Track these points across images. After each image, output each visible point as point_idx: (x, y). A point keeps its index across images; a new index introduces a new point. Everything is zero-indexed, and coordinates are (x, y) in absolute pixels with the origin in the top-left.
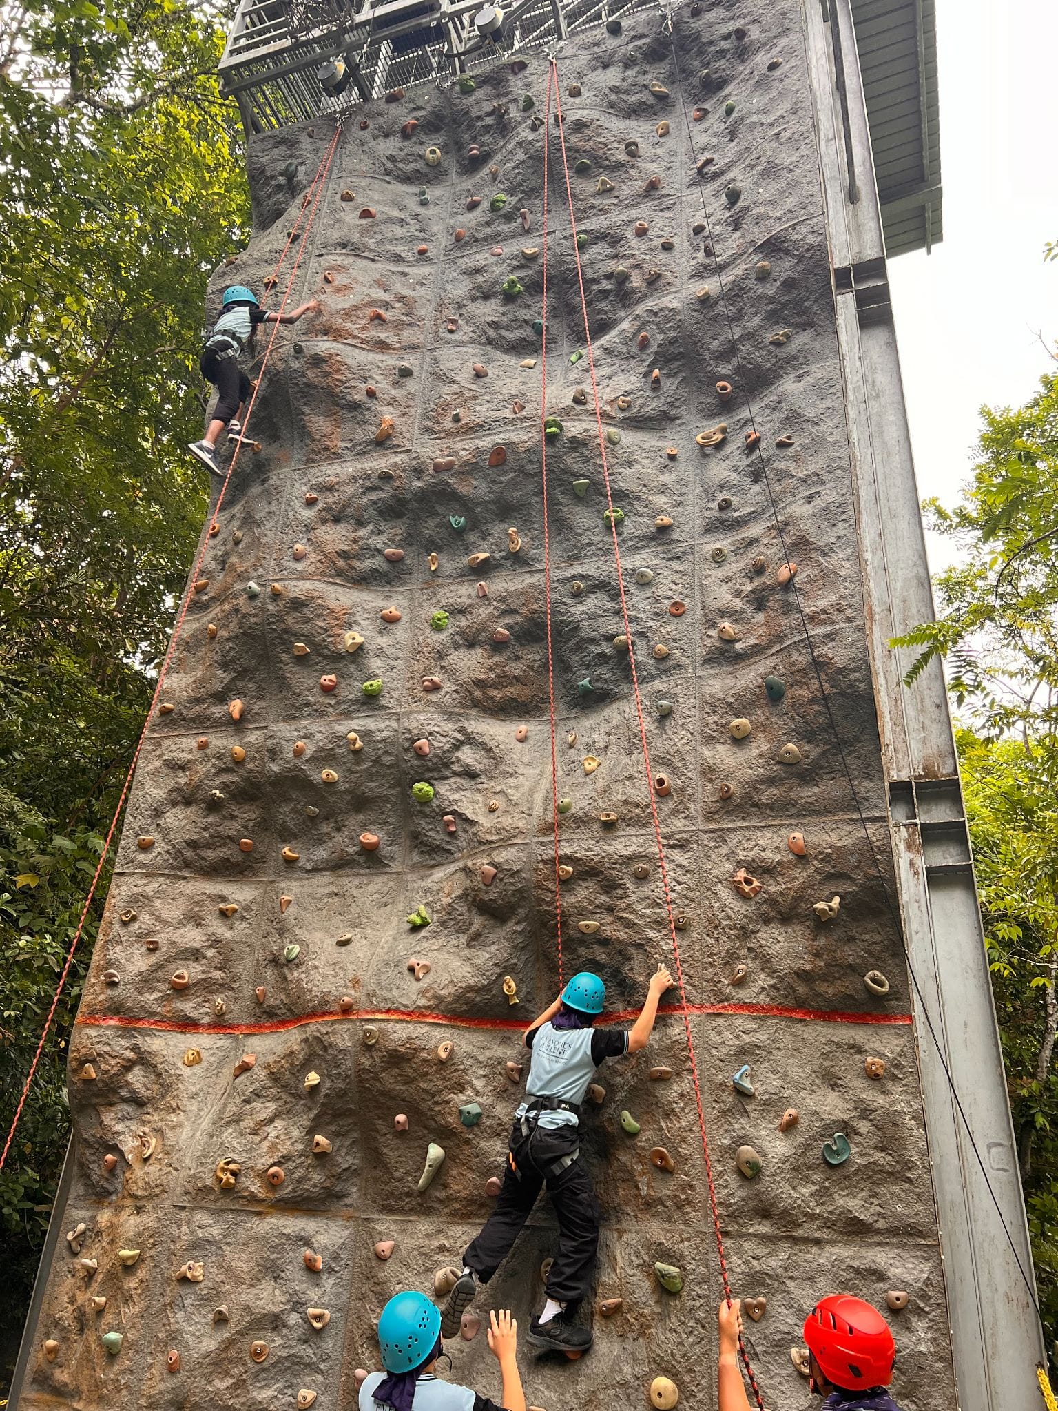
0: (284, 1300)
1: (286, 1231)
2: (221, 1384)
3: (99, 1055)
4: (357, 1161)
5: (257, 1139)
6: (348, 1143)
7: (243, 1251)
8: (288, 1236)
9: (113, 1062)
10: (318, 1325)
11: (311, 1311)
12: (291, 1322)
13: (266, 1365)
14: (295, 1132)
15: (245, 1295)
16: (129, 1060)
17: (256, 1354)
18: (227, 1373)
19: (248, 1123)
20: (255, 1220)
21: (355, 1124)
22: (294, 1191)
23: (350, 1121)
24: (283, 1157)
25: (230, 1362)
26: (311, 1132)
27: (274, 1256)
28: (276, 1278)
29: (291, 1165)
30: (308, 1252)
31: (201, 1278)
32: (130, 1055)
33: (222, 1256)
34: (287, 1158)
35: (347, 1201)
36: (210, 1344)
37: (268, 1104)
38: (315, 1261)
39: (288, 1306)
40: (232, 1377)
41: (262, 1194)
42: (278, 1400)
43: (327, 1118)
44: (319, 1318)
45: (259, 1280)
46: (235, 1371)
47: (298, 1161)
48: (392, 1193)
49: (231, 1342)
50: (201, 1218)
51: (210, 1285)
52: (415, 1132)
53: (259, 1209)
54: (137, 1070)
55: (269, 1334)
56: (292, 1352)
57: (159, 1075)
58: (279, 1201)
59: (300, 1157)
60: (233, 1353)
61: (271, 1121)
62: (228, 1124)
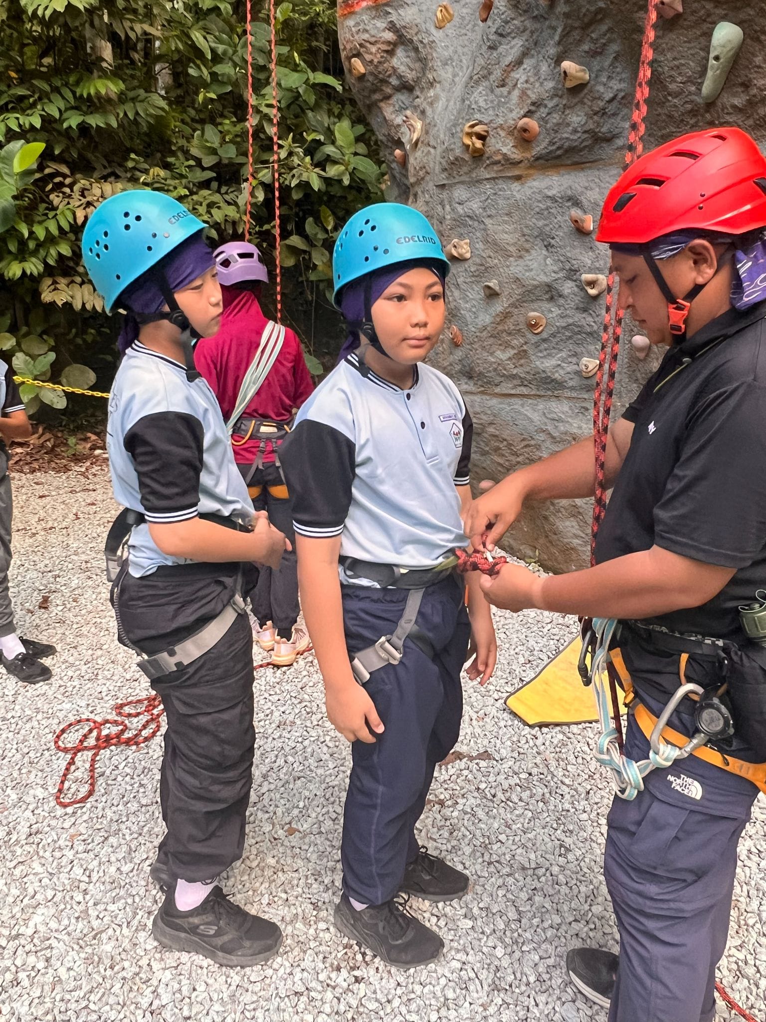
0: (555, 268)
1: (550, 194)
2: (503, 355)
3: (361, 45)
4: (623, 85)
5: (504, 90)
6: (607, 64)
7: (506, 222)
8: (553, 199)
9: (373, 49)
10: (593, 292)
11: (587, 277)
12: (566, 291)
13: (545, 335)
14: (544, 68)
15: (516, 268)
16: (389, 43)
17: (532, 326)
18: (507, 345)
19: (497, 73)
20: (516, 186)
21: (610, 30)
22: (552, 143)
23: (604, 28)
24: (533, 104)
25: (510, 334)
26: (558, 61)
27: (540, 223)
28: (548, 246)
29: (543, 112)
30: (576, 213)
31: (468, 255)
32: (389, 36)
33: (485, 230)
34: (537, 104)
35: (620, 142)
36: (485, 319)
37: (513, 43)
38: (583, 221)
39: (561, 275)
40: (513, 348)
41: (516, 155)
42: (563, 368)
43: (576, 35)
44: (592, 284)
45: (527, 251)
46: (515, 342)
47: (550, 104)
48: (670, 117)
49: (506, 315)
50: (460, 193)
51: (478, 261)
52: (694, 12)
53: (517, 172)
54: (400, 52)
55: (546, 305)
56: (570, 321)
57: (416, 50)
58: (537, 159)
59: (552, 98)
60: (510, 325)
61: (519, 63)
62: (477, 82)
